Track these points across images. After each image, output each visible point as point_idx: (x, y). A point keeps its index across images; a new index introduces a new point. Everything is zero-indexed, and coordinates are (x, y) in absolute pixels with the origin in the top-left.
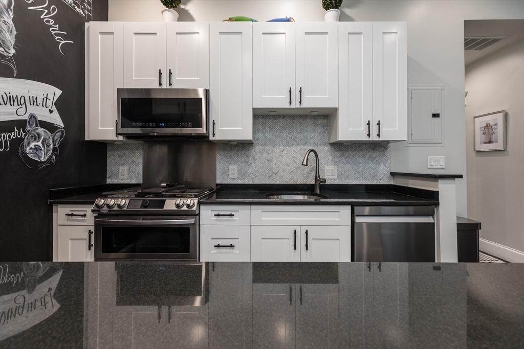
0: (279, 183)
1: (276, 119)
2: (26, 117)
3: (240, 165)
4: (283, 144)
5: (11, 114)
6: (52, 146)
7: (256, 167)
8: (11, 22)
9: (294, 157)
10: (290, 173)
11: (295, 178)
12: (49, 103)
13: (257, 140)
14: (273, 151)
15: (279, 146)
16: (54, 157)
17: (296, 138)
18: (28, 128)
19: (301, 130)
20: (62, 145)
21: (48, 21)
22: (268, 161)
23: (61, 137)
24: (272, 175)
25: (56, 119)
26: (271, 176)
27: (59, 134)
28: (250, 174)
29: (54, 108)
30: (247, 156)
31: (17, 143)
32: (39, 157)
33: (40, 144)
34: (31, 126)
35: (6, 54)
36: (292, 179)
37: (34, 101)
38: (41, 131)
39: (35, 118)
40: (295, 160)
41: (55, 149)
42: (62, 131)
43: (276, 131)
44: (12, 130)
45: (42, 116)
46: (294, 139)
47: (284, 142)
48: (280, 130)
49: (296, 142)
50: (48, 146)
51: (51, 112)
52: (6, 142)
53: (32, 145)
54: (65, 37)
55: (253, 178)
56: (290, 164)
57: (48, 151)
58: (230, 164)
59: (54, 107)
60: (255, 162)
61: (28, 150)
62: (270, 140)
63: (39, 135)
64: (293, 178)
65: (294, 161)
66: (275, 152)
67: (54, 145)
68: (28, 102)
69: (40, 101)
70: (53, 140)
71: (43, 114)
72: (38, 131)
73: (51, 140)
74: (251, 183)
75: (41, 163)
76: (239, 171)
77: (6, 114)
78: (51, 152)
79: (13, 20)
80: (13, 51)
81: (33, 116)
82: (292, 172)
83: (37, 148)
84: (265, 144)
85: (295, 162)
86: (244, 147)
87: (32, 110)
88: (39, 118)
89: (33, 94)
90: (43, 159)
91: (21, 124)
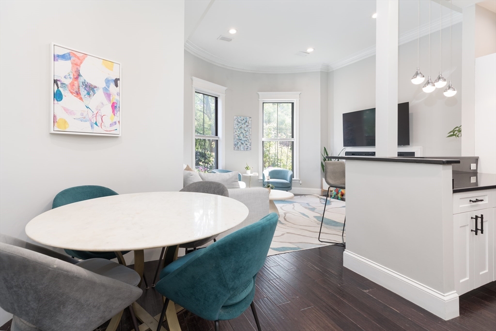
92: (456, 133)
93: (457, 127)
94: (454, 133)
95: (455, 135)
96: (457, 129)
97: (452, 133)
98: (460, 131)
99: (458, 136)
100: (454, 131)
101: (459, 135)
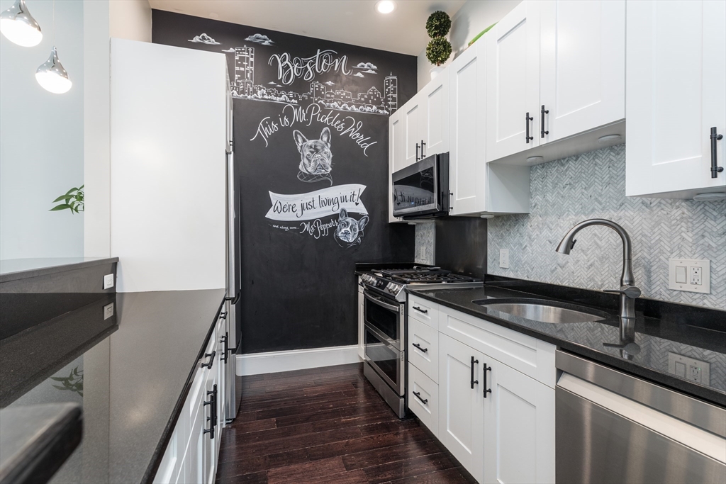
0: (567, 285)
1: (563, 165)
2: (339, 212)
3: (512, 249)
4: (574, 210)
5: (329, 211)
6: (358, 231)
7: (532, 254)
8: (329, 151)
9: (595, 235)
10: (589, 268)
11: (598, 279)
12: (356, 197)
13: (534, 207)
14: (558, 224)
15: (568, 215)
16: (359, 239)
17: (601, 195)
18: (340, 219)
19: (611, 177)
20: (366, 229)
21: (355, 136)
22: (550, 242)
23: (365, 223)
24: (556, 268)
25: (362, 209)
26: (554, 271)
27: (364, 220)
28: (524, 264)
29: (360, 201)
30: (520, 234)
31: (333, 230)
32: (348, 239)
33: (348, 229)
34: (342, 217)
35: (326, 173)
36: (591, 279)
37: (344, 199)
38: (349, 219)
39: (345, 211)
40: (598, 241)
41: (360, 233)
42: (367, 218)
43: (564, 187)
44: (329, 222)
45: (349, 209)
46: (596, 199)
47: (578, 206)
48: (570, 184)
49: (601, 204)
50: (355, 230)
51: (357, 204)
52: (326, 230)
53: (343, 231)
54: (368, 142)
55: (528, 272)
56: (588, 249)
57: (355, 234)
58: (501, 246)
59: (359, 199)
60: (531, 245)
61: (340, 234)
62: (554, 205)
63: (347, 223)
64: (594, 280)
65: (597, 244)
66: (561, 227)
67: (360, 229)
68: (340, 201)
69: (348, 198)
70: (359, 226)
71: (350, 207)
72: (347, 220)
73: (357, 226)
74: (526, 279)
75: (350, 243)
76: (511, 257)
77: (326, 211)
78: (357, 235)
79: (330, 149)
80: (330, 169)
81: (343, 210)
82: (591, 265)
83: (346, 233)
84: (546, 214)
85: (599, 247)
86: (517, 220)
87: (343, 206)
88: (348, 211)
89: (343, 194)
90: (351, 241)
91: (336, 217)
92: (71, 201)
93: (75, 189)
94: (67, 201)
95: (71, 207)
96: (75, 193)
97: (63, 202)
98: (80, 198)
99: (76, 210)
100: (67, 197)
101: (80, 208)
